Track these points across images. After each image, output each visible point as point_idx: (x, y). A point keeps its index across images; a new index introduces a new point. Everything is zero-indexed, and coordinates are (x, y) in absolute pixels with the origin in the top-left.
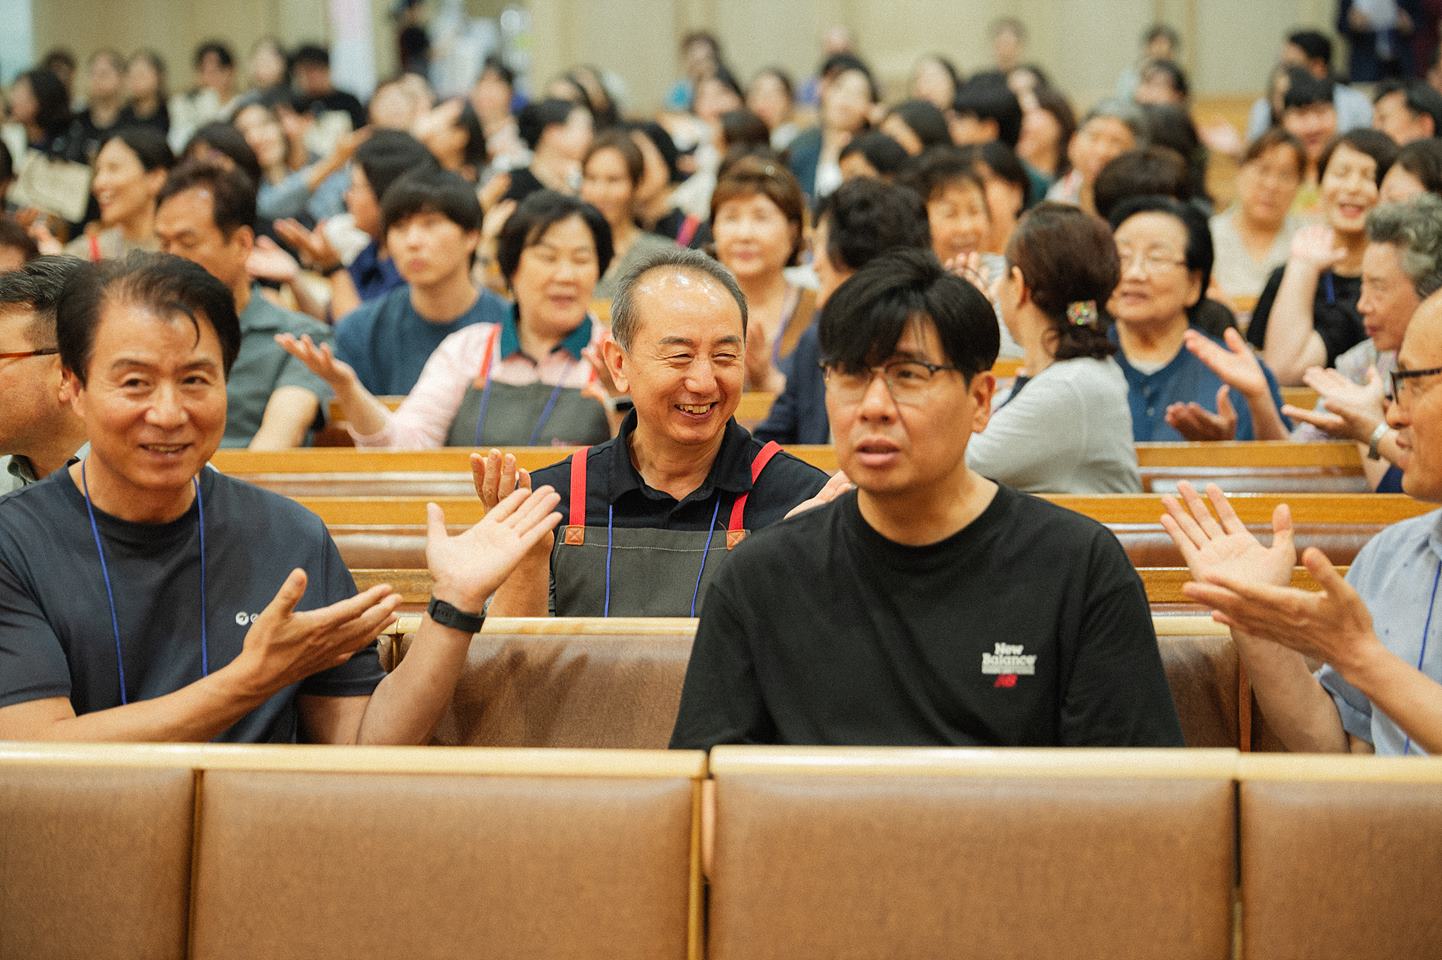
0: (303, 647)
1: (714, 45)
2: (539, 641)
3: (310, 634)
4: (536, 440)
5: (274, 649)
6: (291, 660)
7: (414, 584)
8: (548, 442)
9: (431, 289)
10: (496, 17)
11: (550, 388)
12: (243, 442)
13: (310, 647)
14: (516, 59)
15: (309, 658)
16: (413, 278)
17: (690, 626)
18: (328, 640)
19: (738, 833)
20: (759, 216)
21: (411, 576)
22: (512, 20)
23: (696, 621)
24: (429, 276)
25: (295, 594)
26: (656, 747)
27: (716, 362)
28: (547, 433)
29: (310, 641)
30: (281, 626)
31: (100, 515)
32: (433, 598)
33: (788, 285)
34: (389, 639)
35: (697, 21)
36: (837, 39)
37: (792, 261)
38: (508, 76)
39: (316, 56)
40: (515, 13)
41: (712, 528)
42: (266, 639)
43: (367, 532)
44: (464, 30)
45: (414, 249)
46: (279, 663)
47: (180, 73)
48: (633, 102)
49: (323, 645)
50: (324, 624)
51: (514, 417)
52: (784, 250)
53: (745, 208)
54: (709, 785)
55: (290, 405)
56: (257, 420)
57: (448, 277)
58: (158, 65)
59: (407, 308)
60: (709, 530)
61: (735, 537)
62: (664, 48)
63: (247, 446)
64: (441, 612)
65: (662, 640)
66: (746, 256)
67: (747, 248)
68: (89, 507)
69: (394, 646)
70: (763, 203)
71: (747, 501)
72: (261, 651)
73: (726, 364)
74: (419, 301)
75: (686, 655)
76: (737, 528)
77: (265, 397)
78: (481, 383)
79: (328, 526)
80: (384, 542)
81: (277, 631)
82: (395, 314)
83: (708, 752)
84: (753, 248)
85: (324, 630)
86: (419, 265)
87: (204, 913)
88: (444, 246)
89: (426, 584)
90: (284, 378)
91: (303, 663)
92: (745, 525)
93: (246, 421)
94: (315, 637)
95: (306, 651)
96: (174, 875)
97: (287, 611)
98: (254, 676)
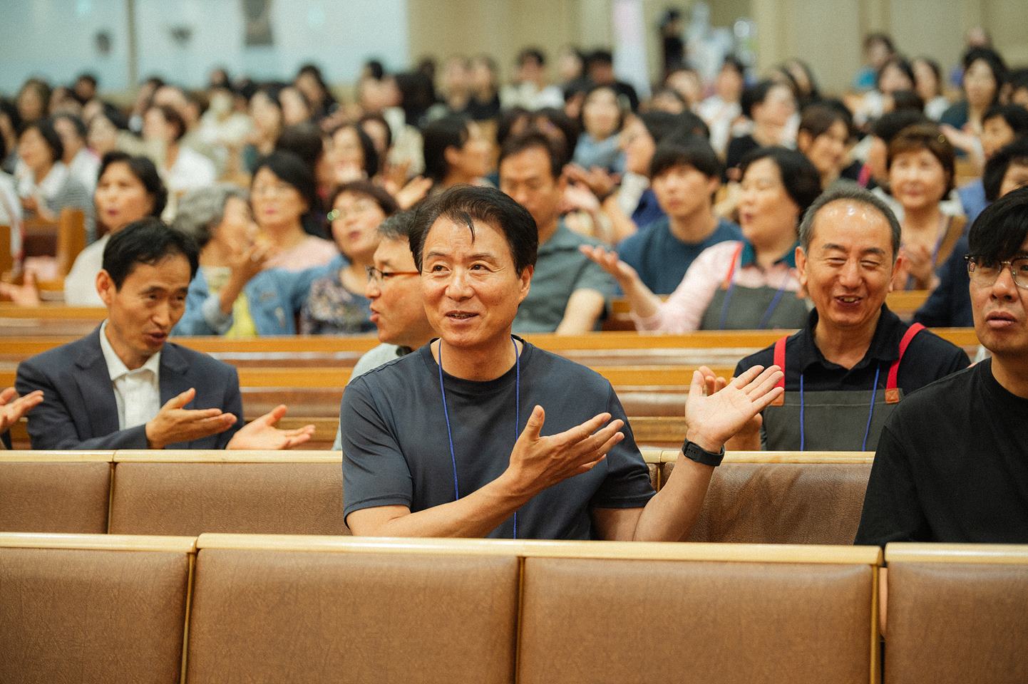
0: (547, 461)
1: (888, 43)
2: (762, 467)
3: (552, 451)
4: (764, 326)
5: (528, 463)
6: (540, 471)
7: (673, 428)
8: (771, 328)
9: (685, 220)
10: (730, 26)
11: (774, 290)
12: (550, 327)
13: (554, 460)
14: (745, 56)
15: (555, 468)
16: (672, 213)
17: (869, 457)
18: (569, 455)
19: (905, 605)
20: (924, 165)
21: (672, 422)
22: (743, 29)
23: (873, 454)
24: (683, 211)
25: (537, 423)
26: (846, 543)
27: (863, 266)
28: (772, 321)
29: (553, 456)
30: (531, 446)
31: (447, 377)
32: (686, 440)
33: (941, 215)
34: (655, 466)
35: (875, 25)
36: (978, 37)
37: (945, 197)
38: (740, 68)
39: (604, 57)
40: (745, 23)
41: (875, 388)
42: (522, 457)
43: (640, 392)
44: (708, 37)
45: (672, 192)
46: (532, 473)
47: (507, 70)
48: (829, 84)
49: (563, 459)
50: (562, 443)
51: (748, 310)
52: (940, 190)
53: (914, 160)
54: (883, 571)
55: (585, 302)
56: (560, 313)
57: (697, 211)
58: (491, 65)
59: (668, 234)
60: (872, 389)
61: (892, 395)
62: (852, 45)
63: (554, 331)
64: (691, 450)
65: (851, 467)
66: (914, 194)
67: (915, 188)
68: (440, 371)
69: (659, 471)
70: (927, 156)
71: (900, 367)
72: (520, 464)
73: (871, 269)
74: (675, 227)
75: (866, 478)
76: (892, 387)
77: (566, 297)
78: (727, 285)
79: (615, 388)
80: (651, 399)
81: (528, 450)
82: (659, 238)
83: (883, 548)
84: (919, 188)
85: (562, 448)
86: (675, 203)
87: (526, 658)
88: (694, 189)
89: (682, 428)
90: (582, 283)
91: (550, 472)
92: (899, 385)
93: (552, 313)
94: (556, 454)
95: (551, 463)
96: (505, 631)
97: (533, 436)
98: (516, 483)
